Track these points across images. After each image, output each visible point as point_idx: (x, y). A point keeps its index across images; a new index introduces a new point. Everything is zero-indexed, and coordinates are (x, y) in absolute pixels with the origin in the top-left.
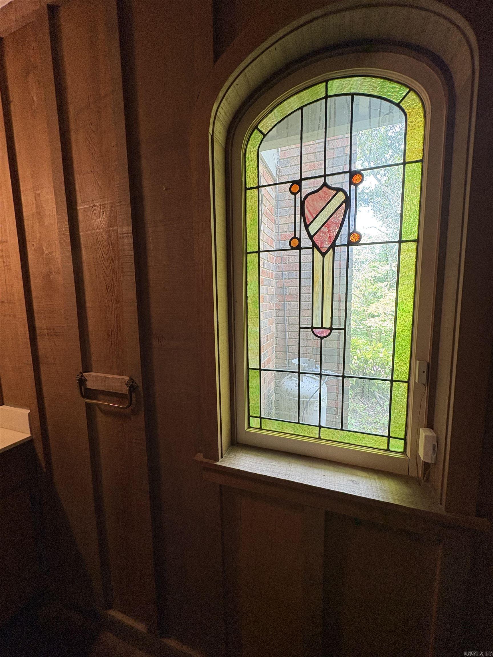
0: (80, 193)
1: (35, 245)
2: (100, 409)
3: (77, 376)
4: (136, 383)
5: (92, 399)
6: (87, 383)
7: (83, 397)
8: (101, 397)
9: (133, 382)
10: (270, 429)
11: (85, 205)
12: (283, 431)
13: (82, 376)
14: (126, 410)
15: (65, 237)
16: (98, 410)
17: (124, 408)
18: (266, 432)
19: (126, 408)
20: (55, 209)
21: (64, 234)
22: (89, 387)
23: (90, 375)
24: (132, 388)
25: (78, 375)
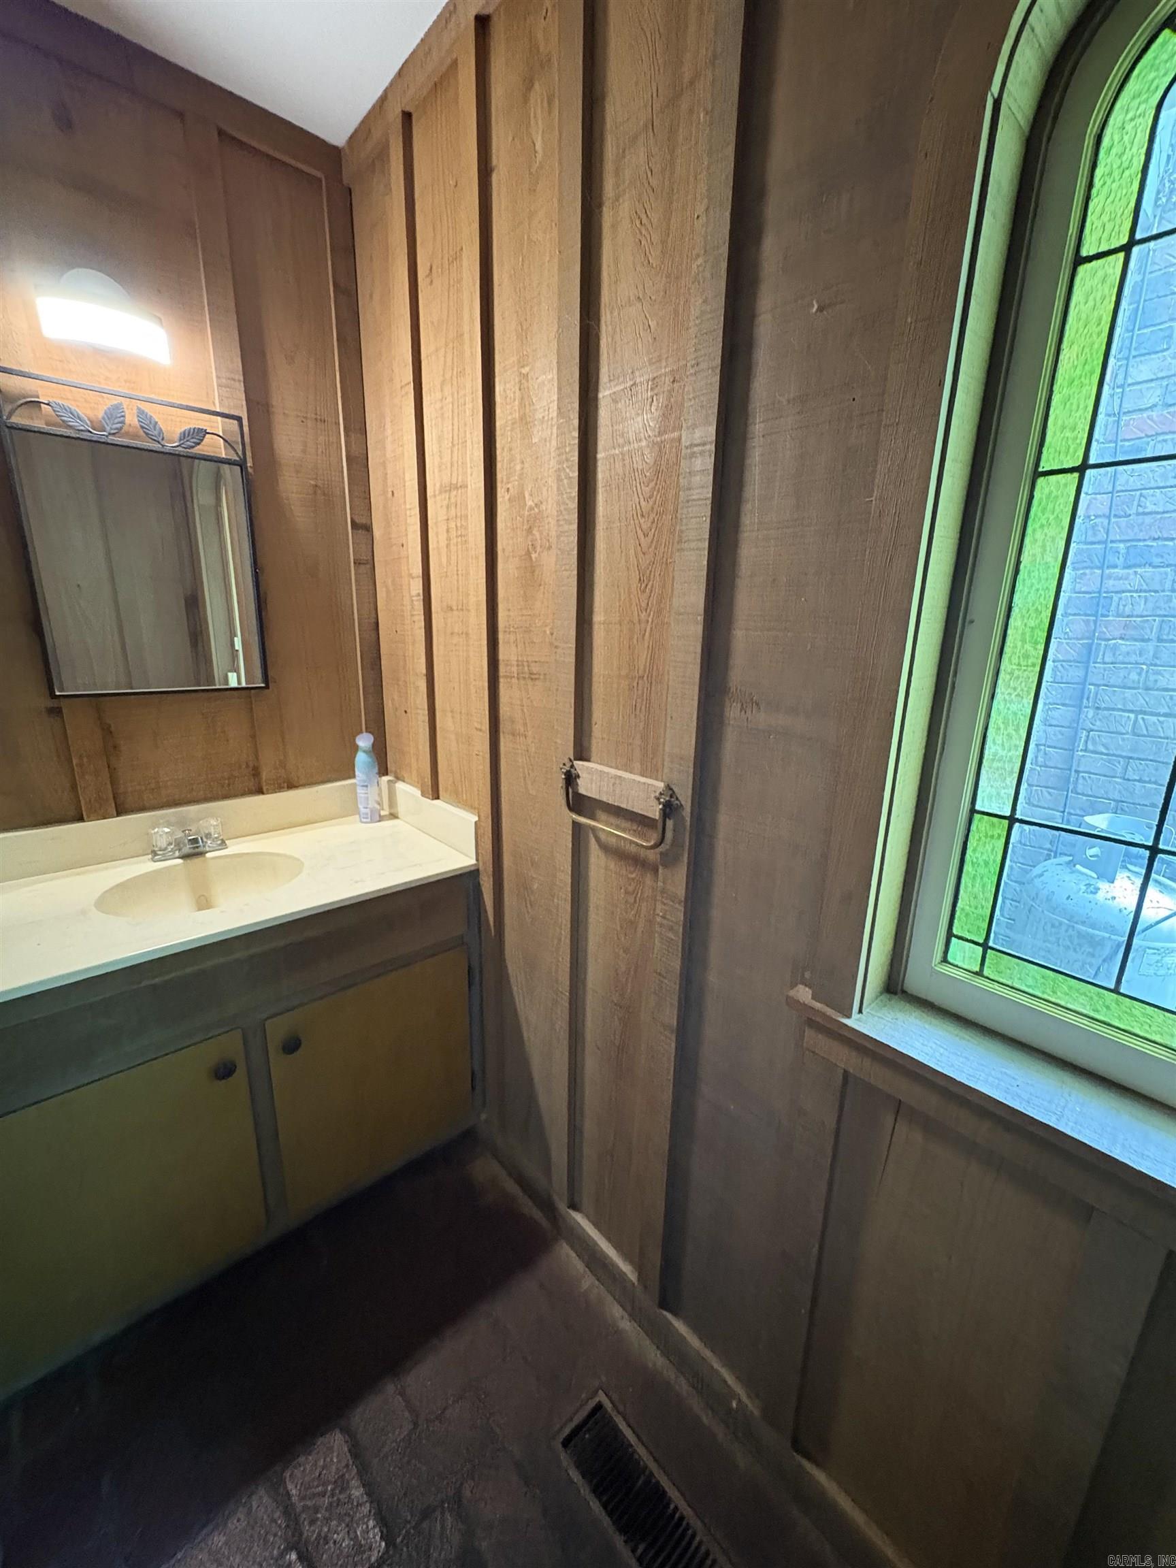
0: (608, 357)
1: (511, 490)
2: (598, 840)
3: (561, 766)
4: (677, 799)
5: (585, 816)
6: (579, 781)
7: (571, 809)
8: (602, 815)
9: (671, 796)
10: (1009, 983)
11: (615, 386)
12: (1053, 1000)
13: (572, 766)
14: (648, 851)
15: (568, 467)
16: (593, 841)
17: (646, 848)
18: (996, 986)
19: (652, 847)
20: (554, 406)
21: (567, 460)
22: (582, 791)
23: (587, 768)
24: (670, 808)
25: (564, 764)
